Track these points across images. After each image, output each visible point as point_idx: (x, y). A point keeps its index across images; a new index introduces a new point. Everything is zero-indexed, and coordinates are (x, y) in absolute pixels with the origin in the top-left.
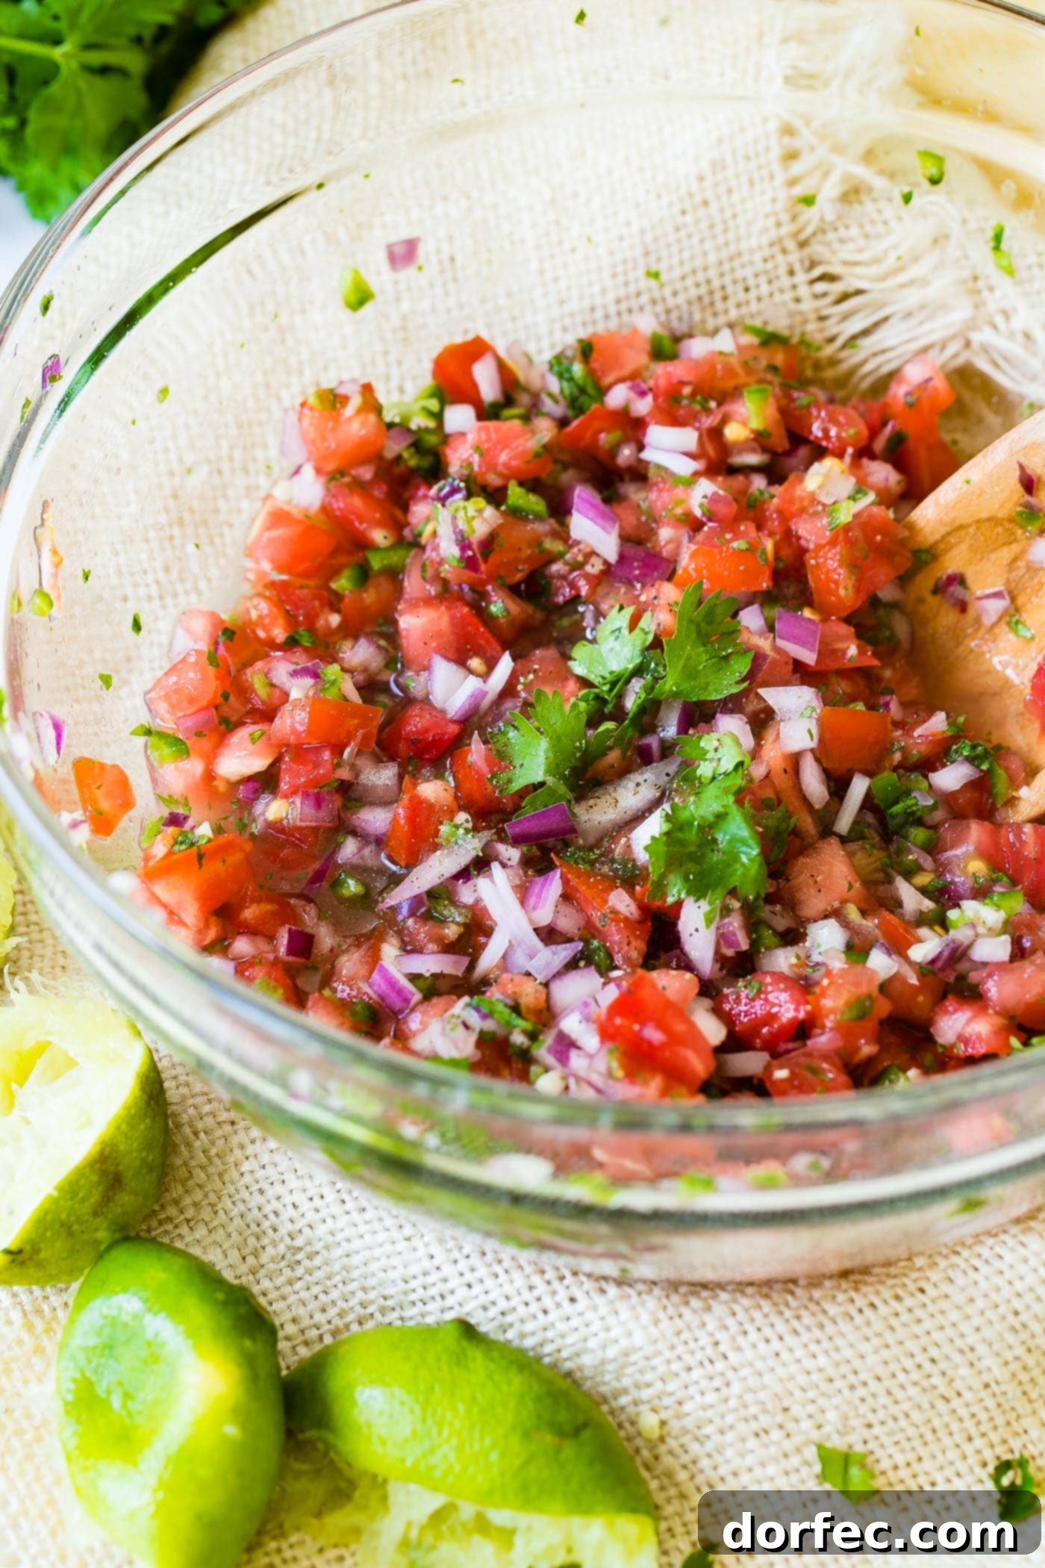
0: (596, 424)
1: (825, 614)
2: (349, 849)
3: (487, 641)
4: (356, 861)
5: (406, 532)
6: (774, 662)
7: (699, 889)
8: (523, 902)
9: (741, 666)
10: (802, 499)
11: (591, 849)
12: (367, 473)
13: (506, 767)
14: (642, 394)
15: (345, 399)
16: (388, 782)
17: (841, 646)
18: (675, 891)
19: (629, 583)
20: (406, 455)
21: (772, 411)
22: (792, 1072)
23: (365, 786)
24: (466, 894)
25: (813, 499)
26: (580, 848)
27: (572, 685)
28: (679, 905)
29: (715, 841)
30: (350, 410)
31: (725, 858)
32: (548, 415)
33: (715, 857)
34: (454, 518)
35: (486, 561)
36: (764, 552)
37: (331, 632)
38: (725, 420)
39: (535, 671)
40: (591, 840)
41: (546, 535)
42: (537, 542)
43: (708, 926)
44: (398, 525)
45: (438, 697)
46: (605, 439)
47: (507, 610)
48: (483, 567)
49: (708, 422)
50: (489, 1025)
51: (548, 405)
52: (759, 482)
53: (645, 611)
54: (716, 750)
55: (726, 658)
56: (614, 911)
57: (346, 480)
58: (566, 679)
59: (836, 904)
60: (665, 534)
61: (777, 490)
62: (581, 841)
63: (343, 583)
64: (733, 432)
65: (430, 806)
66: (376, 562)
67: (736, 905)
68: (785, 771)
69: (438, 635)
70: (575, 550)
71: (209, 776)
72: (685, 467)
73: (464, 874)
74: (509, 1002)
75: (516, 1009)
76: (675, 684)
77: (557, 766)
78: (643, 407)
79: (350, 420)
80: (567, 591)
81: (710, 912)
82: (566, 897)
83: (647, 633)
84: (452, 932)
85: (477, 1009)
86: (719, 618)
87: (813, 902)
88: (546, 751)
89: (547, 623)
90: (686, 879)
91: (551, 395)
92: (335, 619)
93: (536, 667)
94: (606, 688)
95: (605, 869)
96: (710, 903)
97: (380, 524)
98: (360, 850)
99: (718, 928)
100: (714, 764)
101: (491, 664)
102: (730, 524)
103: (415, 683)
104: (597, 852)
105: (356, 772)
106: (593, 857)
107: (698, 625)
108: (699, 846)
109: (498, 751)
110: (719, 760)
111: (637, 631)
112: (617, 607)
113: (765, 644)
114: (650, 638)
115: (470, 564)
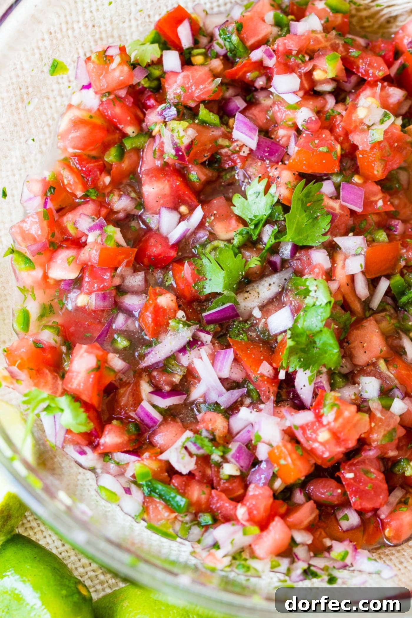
0: (245, 69)
1: (366, 179)
2: (120, 321)
3: (190, 198)
4: (124, 328)
5: (144, 125)
6: (341, 215)
7: (305, 366)
8: (213, 364)
9: (324, 224)
10: (355, 121)
11: (245, 321)
12: (123, 93)
13: (202, 278)
14: (270, 56)
15: (111, 59)
16: (140, 283)
17: (374, 199)
18: (293, 366)
19: (262, 160)
20: (143, 82)
21: (339, 64)
22: (355, 475)
23: (128, 286)
24: (185, 360)
25: (362, 122)
26: (240, 322)
27: (233, 222)
28: (295, 372)
29: (315, 342)
30: (114, 65)
31: (320, 352)
32: (217, 56)
33: (315, 351)
34: (172, 136)
35: (188, 156)
36: (336, 152)
37: (106, 187)
38: (314, 68)
39: (215, 215)
40: (246, 317)
41: (220, 136)
42: (215, 139)
43: (310, 384)
44: (139, 121)
45: (164, 230)
46: (250, 76)
47: (198, 178)
48: (187, 159)
49: (304, 69)
50: (201, 452)
51: (217, 48)
52: (331, 101)
53: (272, 183)
54: (315, 291)
55: (316, 218)
56: (262, 376)
57: (111, 97)
58: (231, 218)
59: (374, 360)
60: (281, 132)
61: (340, 109)
62: (241, 319)
63: (111, 156)
64: (318, 75)
65: (164, 310)
66: (128, 145)
67: (324, 370)
68: (348, 285)
69: (164, 196)
70: (235, 144)
71: (45, 276)
72: (293, 99)
73: (183, 350)
74: (211, 437)
75: (213, 440)
76: (291, 238)
77: (230, 284)
78: (270, 63)
79: (114, 70)
80: (230, 163)
81: (311, 376)
82: (236, 360)
83: (273, 197)
84: (177, 379)
85: (195, 444)
86: (313, 193)
87: (362, 358)
88: (224, 278)
89: (219, 177)
90: (300, 361)
91: (218, 44)
92: (107, 180)
93: (215, 212)
94: (252, 227)
95: (254, 334)
96: (311, 372)
97: (131, 124)
98: (126, 321)
99: (315, 384)
100: (315, 300)
101: (192, 210)
102: (316, 133)
103: (152, 221)
104: (249, 323)
105: (123, 278)
106: (247, 327)
107: (302, 200)
108: (307, 345)
109: (198, 270)
110: (317, 298)
111: (268, 194)
112: (257, 179)
113: (335, 205)
114: (276, 200)
115: (181, 158)
